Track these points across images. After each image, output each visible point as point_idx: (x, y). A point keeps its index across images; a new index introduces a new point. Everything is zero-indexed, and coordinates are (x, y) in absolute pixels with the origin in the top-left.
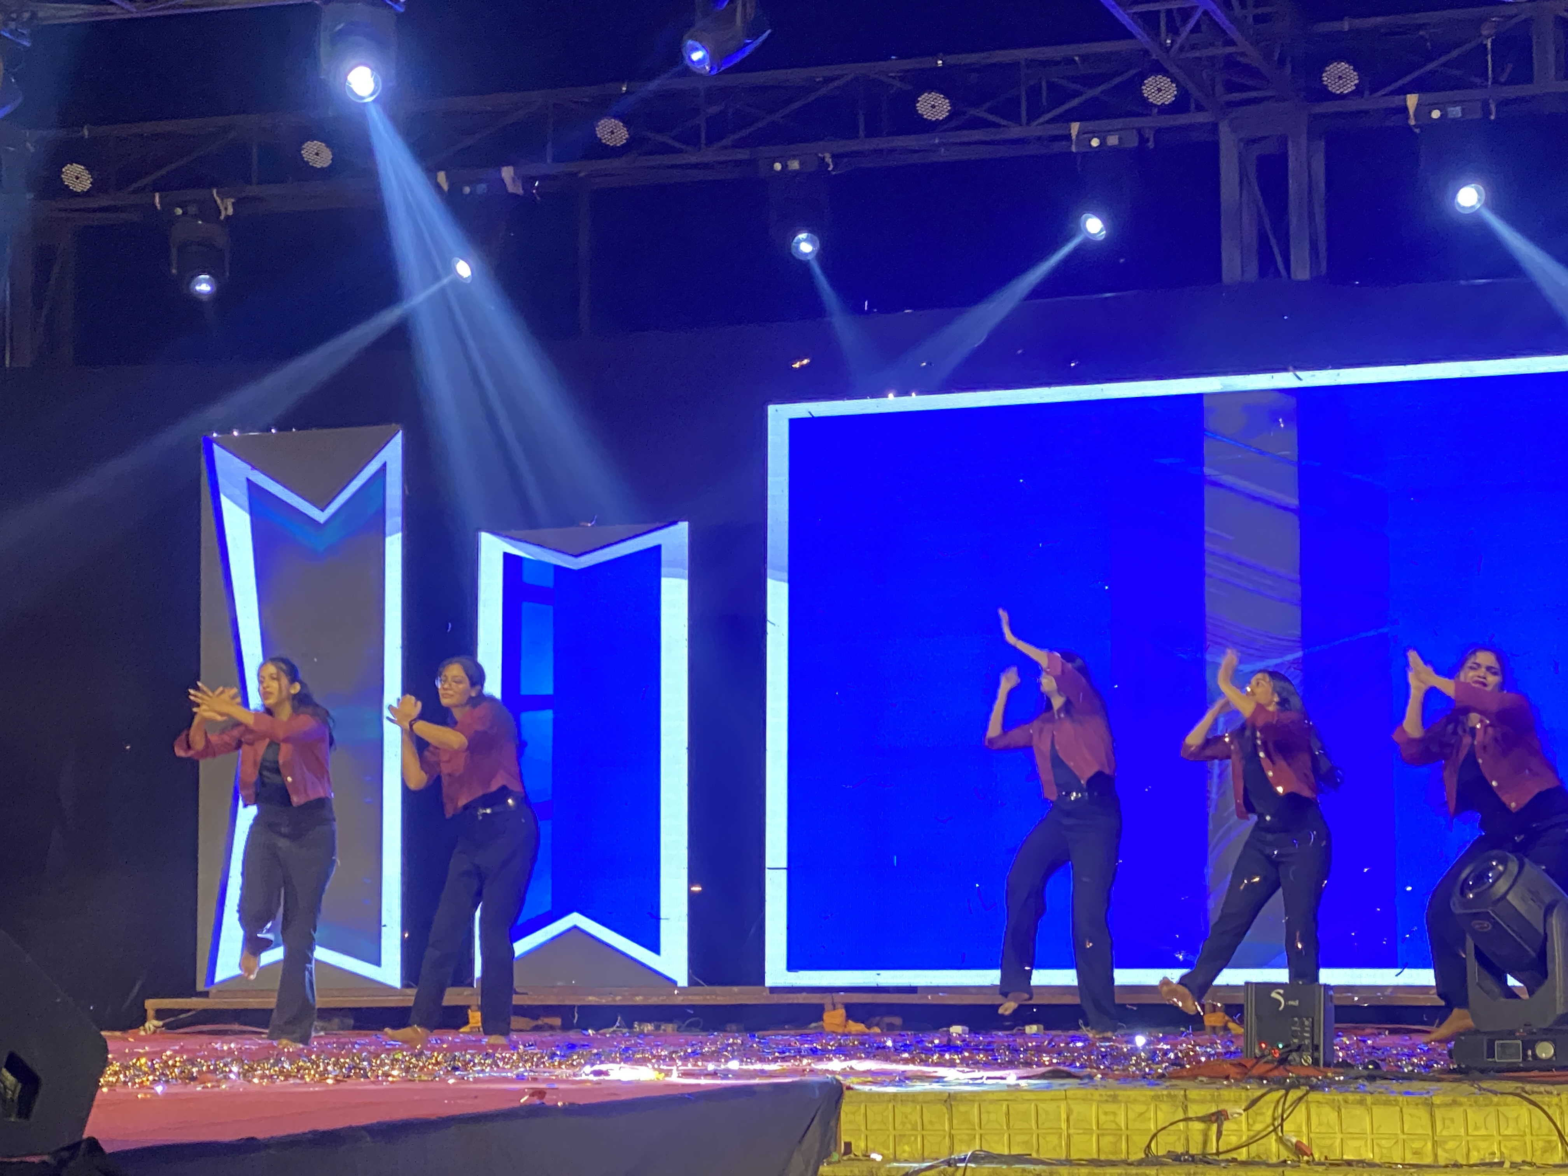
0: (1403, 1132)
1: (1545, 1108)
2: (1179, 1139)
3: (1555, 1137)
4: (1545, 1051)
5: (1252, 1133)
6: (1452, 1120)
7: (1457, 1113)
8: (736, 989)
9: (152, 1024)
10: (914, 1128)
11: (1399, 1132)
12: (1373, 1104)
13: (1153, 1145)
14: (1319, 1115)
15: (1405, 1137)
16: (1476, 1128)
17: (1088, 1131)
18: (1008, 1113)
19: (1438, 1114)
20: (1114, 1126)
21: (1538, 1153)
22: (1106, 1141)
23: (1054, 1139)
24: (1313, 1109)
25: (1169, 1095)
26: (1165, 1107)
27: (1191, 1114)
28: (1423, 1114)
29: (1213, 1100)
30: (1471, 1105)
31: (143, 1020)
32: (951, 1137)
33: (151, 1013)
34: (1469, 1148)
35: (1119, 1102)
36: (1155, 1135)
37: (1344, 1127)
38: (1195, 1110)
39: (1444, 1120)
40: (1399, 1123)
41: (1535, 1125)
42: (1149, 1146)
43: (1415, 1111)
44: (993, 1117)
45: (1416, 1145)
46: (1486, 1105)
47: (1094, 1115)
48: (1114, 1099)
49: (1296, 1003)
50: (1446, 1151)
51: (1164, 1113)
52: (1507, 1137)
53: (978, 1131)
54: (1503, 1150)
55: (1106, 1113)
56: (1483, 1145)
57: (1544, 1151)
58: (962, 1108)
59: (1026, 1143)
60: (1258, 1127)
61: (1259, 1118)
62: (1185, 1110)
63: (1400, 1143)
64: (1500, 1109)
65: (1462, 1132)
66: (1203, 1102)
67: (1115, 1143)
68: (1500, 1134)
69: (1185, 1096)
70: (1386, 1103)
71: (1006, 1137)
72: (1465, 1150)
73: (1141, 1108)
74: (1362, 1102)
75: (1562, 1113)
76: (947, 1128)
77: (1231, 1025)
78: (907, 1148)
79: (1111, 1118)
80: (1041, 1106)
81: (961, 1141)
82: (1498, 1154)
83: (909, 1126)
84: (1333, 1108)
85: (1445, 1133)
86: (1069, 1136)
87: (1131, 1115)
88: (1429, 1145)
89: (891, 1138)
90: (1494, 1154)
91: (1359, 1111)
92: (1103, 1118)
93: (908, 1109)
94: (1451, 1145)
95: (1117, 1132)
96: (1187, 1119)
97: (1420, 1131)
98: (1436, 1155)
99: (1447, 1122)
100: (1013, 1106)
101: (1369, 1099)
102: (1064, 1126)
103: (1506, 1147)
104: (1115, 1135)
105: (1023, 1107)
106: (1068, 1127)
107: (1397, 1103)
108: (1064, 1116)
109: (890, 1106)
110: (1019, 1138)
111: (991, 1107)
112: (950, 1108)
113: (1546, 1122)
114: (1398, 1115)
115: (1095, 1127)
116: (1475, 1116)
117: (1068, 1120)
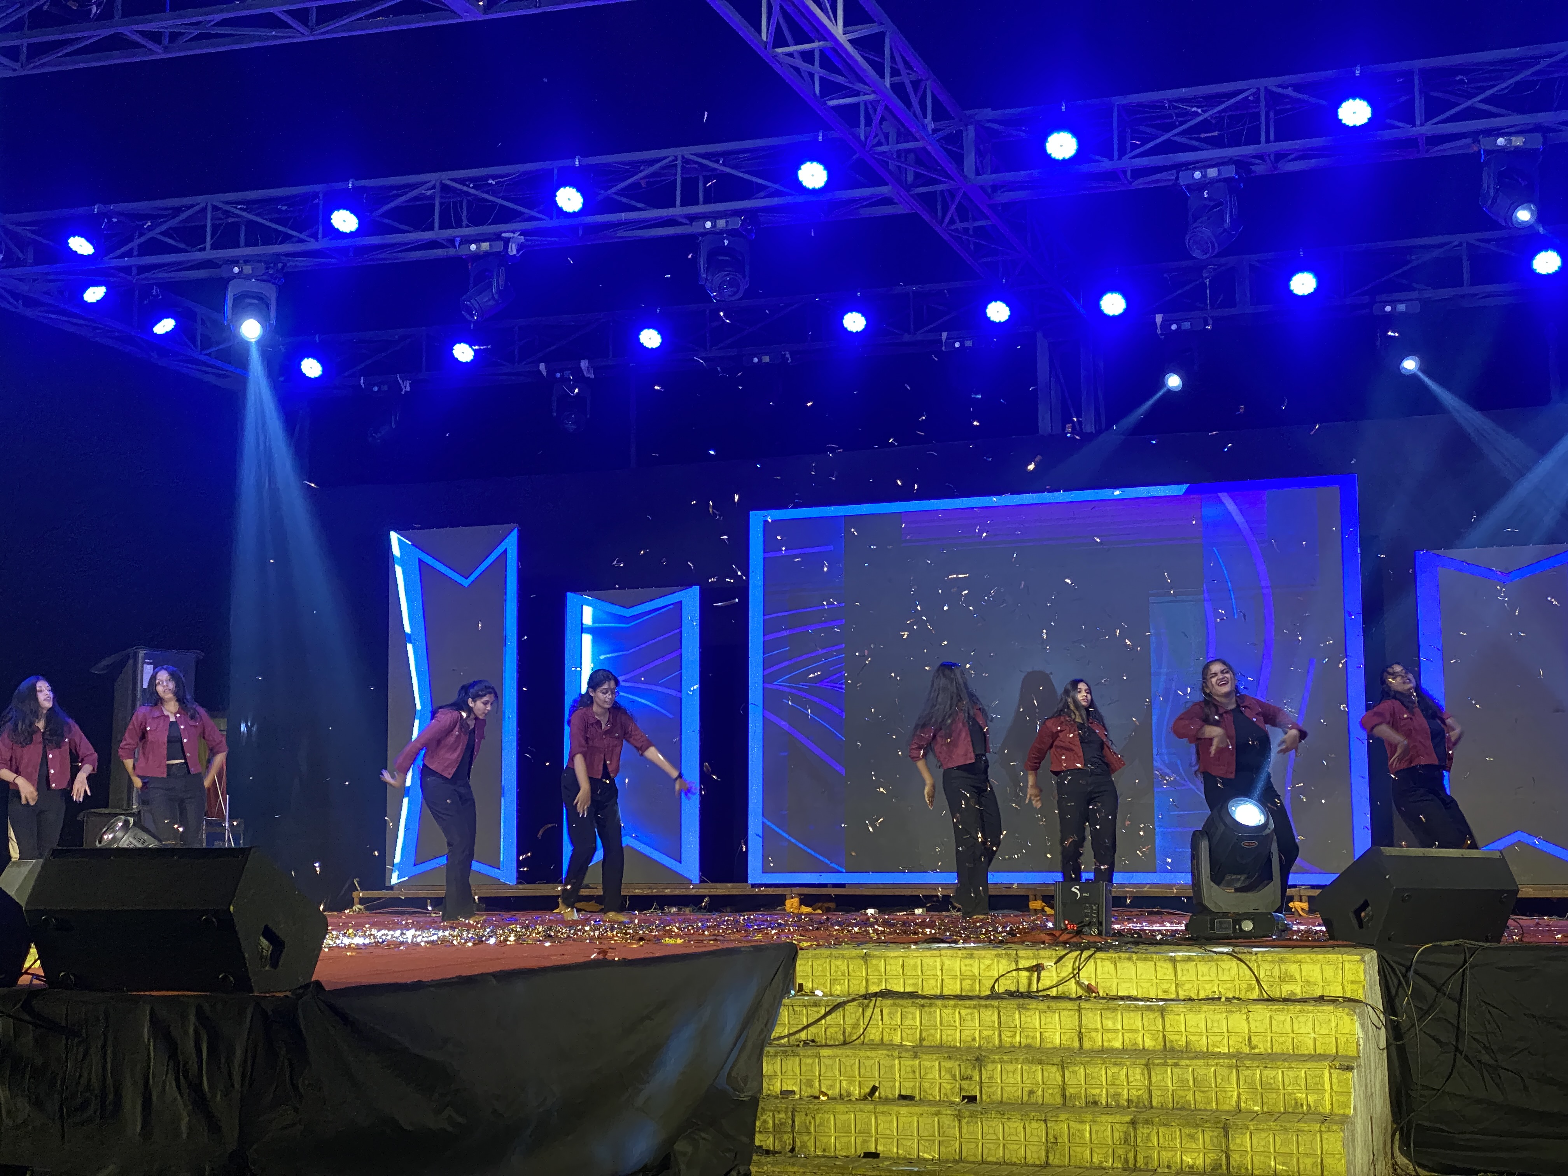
0: (1156, 978)
1: (1248, 962)
2: (1013, 982)
3: (1254, 982)
4: (1248, 926)
5: (1059, 979)
6: (1188, 970)
7: (1191, 965)
8: (729, 885)
9: (357, 907)
10: (843, 975)
11: (1154, 978)
12: (1137, 960)
13: (996, 986)
14: (1103, 966)
15: (1157, 981)
16: (1203, 976)
17: (954, 977)
18: (903, 964)
19: (1179, 966)
20: (970, 973)
21: (1243, 992)
22: (966, 983)
23: (933, 982)
24: (1099, 962)
25: (1006, 954)
26: (1004, 962)
27: (1020, 966)
28: (1169, 966)
29: (1034, 957)
30: (1200, 961)
31: (351, 905)
32: (867, 980)
33: (356, 900)
34: (1198, 989)
35: (974, 958)
36: (997, 980)
37: (1119, 974)
38: (1023, 964)
39: (1182, 969)
40: (1154, 972)
41: (1241, 974)
42: (993, 987)
43: (1164, 965)
44: (893, 968)
45: (1165, 986)
46: (1210, 961)
47: (958, 967)
48: (971, 956)
49: (1087, 895)
50: (1184, 990)
51: (1004, 965)
52: (1223, 981)
53: (884, 977)
54: (1221, 989)
55: (966, 965)
56: (1207, 986)
57: (1247, 990)
58: (874, 962)
59: (915, 985)
60: (1064, 974)
61: (1064, 969)
62: (1017, 964)
63: (1155, 985)
64: (1219, 963)
65: (1194, 978)
66: (1028, 958)
67: (972, 985)
68: (1218, 980)
69: (1017, 954)
70: (1145, 959)
71: (902, 980)
72: (1196, 990)
73: (988, 962)
74: (1130, 959)
75: (1258, 966)
76: (864, 974)
77: (1047, 909)
78: (838, 987)
79: (968, 968)
80: (925, 961)
81: (873, 983)
82: (1217, 992)
83: (839, 973)
84: (1111, 963)
85: (1184, 979)
86: (942, 980)
87: (982, 966)
88: (1173, 986)
89: (828, 981)
90: (1214, 992)
91: (1128, 965)
92: (963, 968)
93: (839, 962)
94: (1187, 986)
95: (973, 978)
96: (1018, 970)
97: (1167, 977)
98: (1177, 994)
99: (1185, 973)
100: (906, 960)
101: (1134, 956)
102: (939, 973)
103: (1222, 987)
104: (971, 979)
105: (912, 962)
106: (942, 975)
107: (1152, 959)
108: (939, 968)
109: (828, 961)
110: (912, 981)
111: (892, 961)
112: (866, 962)
113: (1248, 972)
114: (1153, 966)
115: (958, 974)
116: (1203, 968)
117: (942, 970)
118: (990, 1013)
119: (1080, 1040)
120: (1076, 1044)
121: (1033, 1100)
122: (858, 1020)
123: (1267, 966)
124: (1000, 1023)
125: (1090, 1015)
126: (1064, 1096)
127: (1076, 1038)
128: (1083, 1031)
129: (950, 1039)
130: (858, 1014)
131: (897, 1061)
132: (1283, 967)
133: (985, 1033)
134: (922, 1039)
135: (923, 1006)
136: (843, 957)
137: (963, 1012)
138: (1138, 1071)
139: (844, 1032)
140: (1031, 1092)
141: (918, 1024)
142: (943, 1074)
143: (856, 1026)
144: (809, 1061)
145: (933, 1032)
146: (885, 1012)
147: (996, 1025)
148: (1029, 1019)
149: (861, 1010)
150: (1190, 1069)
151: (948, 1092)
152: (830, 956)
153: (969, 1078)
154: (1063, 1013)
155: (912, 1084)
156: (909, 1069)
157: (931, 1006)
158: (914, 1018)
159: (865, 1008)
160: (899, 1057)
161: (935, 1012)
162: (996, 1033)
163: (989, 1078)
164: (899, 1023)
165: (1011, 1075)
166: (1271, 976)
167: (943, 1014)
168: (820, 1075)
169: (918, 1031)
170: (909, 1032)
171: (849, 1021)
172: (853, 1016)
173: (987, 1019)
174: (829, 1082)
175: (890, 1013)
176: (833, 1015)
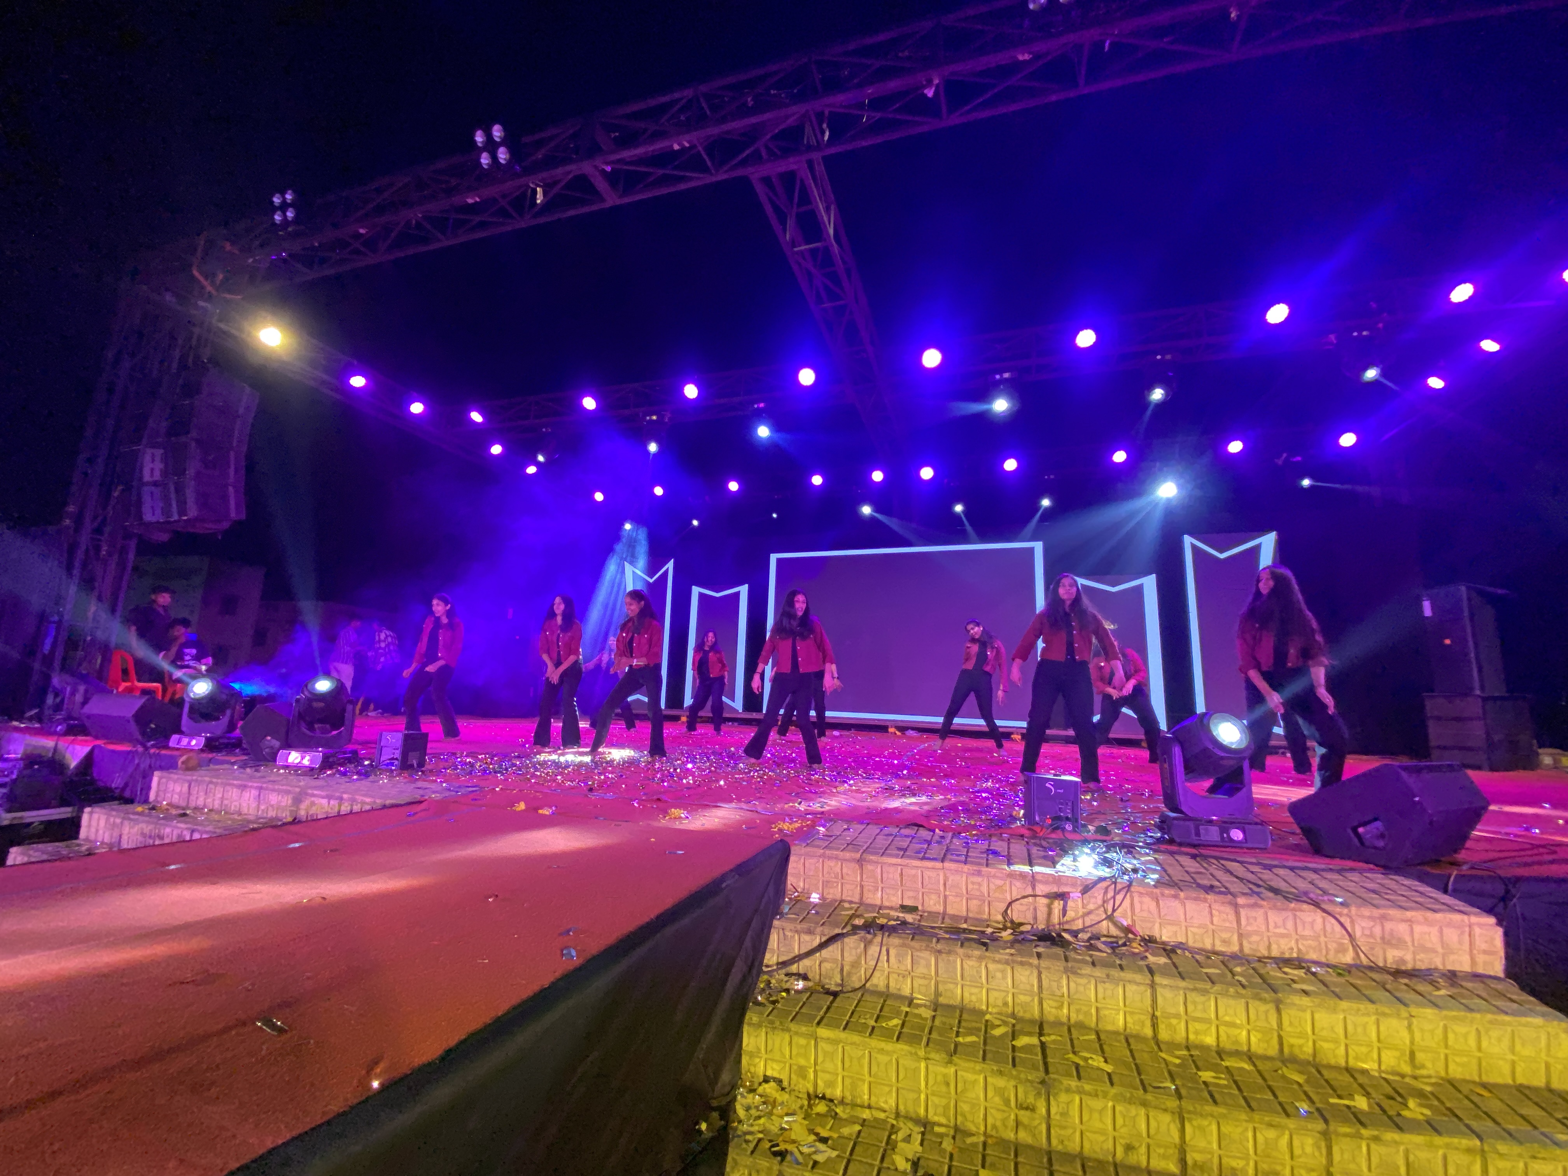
0: (1212, 923)
1: (1338, 916)
2: (1029, 909)
3: (1346, 941)
4: (1237, 835)
5: (1085, 910)
6: (1255, 919)
7: (1259, 913)
10: (836, 877)
11: (1208, 923)
12: (1186, 899)
13: (1009, 912)
14: (1141, 903)
15: (1214, 927)
16: (1276, 927)
17: (960, 895)
18: (901, 874)
19: (1243, 912)
20: (978, 893)
21: (1332, 953)
22: (974, 904)
23: (934, 898)
24: (1137, 898)
25: (1020, 875)
26: (1018, 884)
27: (1038, 892)
28: (1229, 910)
29: (1054, 882)
30: (1270, 908)
32: (862, 887)
34: (1270, 943)
35: (983, 876)
36: (1010, 904)
37: (1162, 914)
39: (1248, 919)
40: (1209, 916)
41: (1328, 929)
42: (1006, 911)
43: (1222, 908)
44: (891, 876)
45: (1225, 935)
46: (1283, 910)
47: (964, 883)
48: (979, 873)
49: (1062, 791)
50: (1250, 943)
51: (1017, 889)
52: (1304, 938)
53: (880, 885)
54: (1301, 946)
55: (973, 883)
56: (1283, 942)
57: (1337, 951)
58: (870, 867)
59: (915, 898)
60: (1091, 907)
61: (1093, 900)
62: (1034, 888)
63: (1210, 933)
64: (1298, 913)
65: (1263, 928)
67: (980, 906)
68: (1296, 933)
69: (1033, 877)
70: (1196, 899)
71: (900, 893)
72: (1267, 943)
73: (999, 882)
74: (1176, 897)
75: (1352, 922)
76: (859, 879)
79: (976, 887)
80: (927, 873)
81: (869, 891)
82: (1295, 950)
83: (832, 875)
84: (1152, 899)
85: (1249, 928)
86: (945, 897)
87: (992, 886)
88: (1235, 937)
89: (821, 883)
90: (1292, 949)
91: (1176, 904)
92: (970, 886)
93: (832, 863)
94: (1255, 938)
95: (981, 898)
96: (1035, 896)
97: (1227, 924)
98: (1241, 945)
99: (1251, 921)
100: (905, 871)
101: (1182, 894)
102: (942, 888)
103: (1303, 944)
104: (980, 900)
105: (913, 872)
106: (945, 890)
107: (1205, 900)
108: (942, 882)
109: (821, 860)
110: (911, 894)
111: (892, 869)
112: (861, 866)
113: (1338, 927)
114: (1207, 909)
115: (965, 892)
116: (1274, 917)
117: (945, 884)
118: (1027, 973)
119: (1154, 1026)
120: (1148, 1032)
121: (1132, 1159)
122: (859, 957)
123: (1366, 923)
124: (1040, 987)
125: (1168, 994)
126: (1183, 1162)
127: (1148, 1023)
128: (1158, 1014)
129: (974, 998)
130: (859, 950)
131: (923, 1065)
132: (1388, 926)
133: (1022, 998)
134: (937, 994)
135: (940, 952)
136: (837, 858)
137: (991, 966)
138: (1309, 1141)
139: (842, 970)
140: (1129, 1148)
141: (933, 973)
142: (990, 1094)
143: (855, 964)
144: (802, 1041)
145: (951, 986)
146: (892, 952)
147: (1036, 989)
148: (1081, 989)
149: (862, 945)
150: (1402, 1148)
151: (999, 1124)
152: (823, 856)
153: (1031, 1109)
154: (1131, 988)
155: (944, 1102)
156: (940, 1078)
157: (949, 952)
158: (928, 966)
159: (868, 944)
160: (927, 1059)
161: (955, 962)
162: (1036, 999)
163: (1062, 1114)
164: (909, 967)
165: (1096, 1115)
166: (1372, 936)
167: (965, 966)
168: (816, 1064)
169: (933, 982)
170: (922, 982)
171: (849, 958)
172: (854, 952)
173: (1023, 979)
174: (827, 1077)
175: (897, 955)
176: (830, 948)
